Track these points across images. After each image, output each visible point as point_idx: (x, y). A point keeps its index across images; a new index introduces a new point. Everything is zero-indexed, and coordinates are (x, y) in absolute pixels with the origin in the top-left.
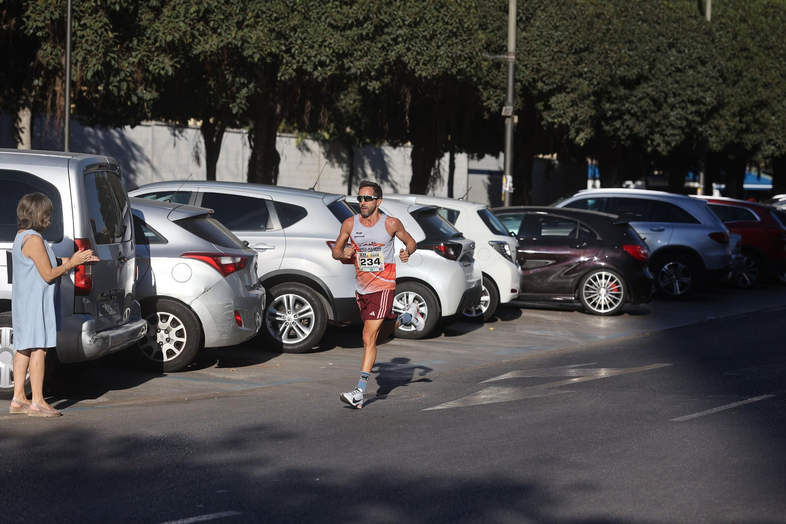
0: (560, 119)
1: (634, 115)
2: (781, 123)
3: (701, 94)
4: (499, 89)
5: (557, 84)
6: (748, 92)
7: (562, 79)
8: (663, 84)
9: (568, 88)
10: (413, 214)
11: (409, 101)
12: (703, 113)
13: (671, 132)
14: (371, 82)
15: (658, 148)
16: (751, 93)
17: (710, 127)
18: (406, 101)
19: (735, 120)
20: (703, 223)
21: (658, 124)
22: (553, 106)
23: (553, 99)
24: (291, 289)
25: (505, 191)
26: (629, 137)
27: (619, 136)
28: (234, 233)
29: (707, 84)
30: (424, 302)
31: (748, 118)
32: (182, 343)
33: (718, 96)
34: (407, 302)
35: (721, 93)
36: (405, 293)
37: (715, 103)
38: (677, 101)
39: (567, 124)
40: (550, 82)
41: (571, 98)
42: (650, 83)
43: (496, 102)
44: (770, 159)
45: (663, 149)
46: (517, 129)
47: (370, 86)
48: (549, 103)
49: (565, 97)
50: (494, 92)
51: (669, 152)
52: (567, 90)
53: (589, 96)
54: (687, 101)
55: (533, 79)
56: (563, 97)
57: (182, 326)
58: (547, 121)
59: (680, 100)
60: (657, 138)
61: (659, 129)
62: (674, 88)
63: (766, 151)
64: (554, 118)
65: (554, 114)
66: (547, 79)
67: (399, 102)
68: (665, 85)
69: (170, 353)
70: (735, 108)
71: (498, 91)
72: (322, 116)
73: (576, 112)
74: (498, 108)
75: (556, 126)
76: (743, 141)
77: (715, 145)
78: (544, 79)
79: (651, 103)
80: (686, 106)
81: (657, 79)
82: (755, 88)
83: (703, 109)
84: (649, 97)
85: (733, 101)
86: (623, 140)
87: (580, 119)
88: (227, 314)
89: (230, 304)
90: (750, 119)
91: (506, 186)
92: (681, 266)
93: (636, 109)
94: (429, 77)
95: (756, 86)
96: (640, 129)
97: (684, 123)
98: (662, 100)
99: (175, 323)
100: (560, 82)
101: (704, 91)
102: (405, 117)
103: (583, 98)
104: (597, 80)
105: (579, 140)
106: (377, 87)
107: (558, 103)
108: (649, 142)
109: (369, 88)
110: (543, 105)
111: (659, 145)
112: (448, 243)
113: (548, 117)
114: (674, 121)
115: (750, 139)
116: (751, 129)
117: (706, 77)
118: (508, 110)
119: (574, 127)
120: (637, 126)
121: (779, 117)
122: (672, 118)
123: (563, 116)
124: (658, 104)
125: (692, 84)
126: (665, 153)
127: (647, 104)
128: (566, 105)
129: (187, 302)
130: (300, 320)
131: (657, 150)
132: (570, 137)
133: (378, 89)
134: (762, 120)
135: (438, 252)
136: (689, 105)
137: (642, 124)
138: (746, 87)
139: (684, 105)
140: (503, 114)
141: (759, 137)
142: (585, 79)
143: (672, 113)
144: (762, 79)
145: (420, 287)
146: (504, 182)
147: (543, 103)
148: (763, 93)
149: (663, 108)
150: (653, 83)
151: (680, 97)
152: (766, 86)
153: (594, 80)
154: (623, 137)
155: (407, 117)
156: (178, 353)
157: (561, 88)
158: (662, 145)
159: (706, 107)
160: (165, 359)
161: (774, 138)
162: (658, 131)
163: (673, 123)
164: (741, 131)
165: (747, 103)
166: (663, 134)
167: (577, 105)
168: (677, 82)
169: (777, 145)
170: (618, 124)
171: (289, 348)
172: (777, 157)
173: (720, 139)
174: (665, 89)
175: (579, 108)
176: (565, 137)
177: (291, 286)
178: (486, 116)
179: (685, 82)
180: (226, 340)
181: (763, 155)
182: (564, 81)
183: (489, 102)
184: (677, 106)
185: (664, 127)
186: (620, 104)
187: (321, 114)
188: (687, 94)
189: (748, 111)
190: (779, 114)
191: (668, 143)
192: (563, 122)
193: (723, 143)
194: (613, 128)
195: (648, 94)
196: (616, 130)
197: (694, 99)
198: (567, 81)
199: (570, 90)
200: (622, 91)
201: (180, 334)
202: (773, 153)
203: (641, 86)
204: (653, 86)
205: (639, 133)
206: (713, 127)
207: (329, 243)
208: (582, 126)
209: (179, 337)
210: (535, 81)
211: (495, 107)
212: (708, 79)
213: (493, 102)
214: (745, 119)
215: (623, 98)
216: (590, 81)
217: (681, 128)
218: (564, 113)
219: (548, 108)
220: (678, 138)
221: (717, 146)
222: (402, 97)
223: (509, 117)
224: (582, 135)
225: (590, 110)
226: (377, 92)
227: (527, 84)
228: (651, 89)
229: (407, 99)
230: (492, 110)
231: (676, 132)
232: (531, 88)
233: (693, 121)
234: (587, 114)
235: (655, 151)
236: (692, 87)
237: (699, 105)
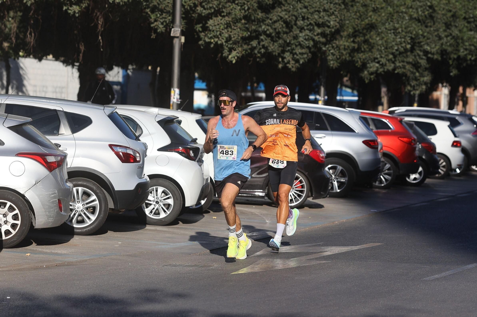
0: (216, 40)
1: (269, 36)
2: (385, 44)
3: (326, 18)
4: (165, 13)
5: (214, 9)
6: (361, 16)
7: (219, 5)
8: (294, 9)
9: (223, 12)
10: (159, 122)
11: (101, 23)
12: (328, 34)
13: (300, 51)
14: (71, 6)
15: (288, 65)
16: (362, 17)
17: (333, 47)
18: (99, 23)
19: (349, 41)
20: (357, 132)
21: (289, 44)
22: (211, 28)
23: (211, 22)
24: (80, 183)
25: (173, 102)
26: (263, 55)
27: (256, 54)
28: (48, 137)
29: (331, 9)
30: (171, 195)
31: (359, 39)
32: (17, 224)
33: (341, 20)
34: (157, 195)
35: (343, 17)
36: (154, 187)
37: (338, 26)
38: (305, 24)
39: (222, 45)
40: (208, 7)
41: (226, 21)
42: (283, 8)
43: (162, 24)
44: (375, 75)
45: (292, 66)
46: (184, 48)
47: (71, 10)
48: (207, 25)
49: (221, 20)
50: (160, 15)
51: (298, 68)
52: (223, 14)
53: (241, 19)
54: (314, 24)
55: (194, 4)
56: (220, 20)
57: (17, 211)
58: (205, 41)
59: (308, 23)
60: (288, 56)
61: (289, 48)
62: (303, 12)
63: (371, 68)
64: (211, 38)
65: (211, 35)
66: (206, 4)
67: (92, 25)
68: (295, 10)
69: (8, 232)
70: (350, 30)
71: (164, 14)
72: (29, 36)
73: (231, 34)
74: (164, 29)
75: (212, 46)
76: (354, 59)
77: (332, 62)
78: (204, 4)
79: (284, 25)
80: (313, 28)
81: (289, 4)
82: (366, 13)
83: (328, 30)
84: (282, 20)
85: (348, 24)
86: (258, 57)
87: (233, 39)
88: (53, 202)
89: (55, 193)
90: (361, 40)
91: (174, 98)
92: (340, 168)
93: (271, 31)
94: (121, 3)
95: (366, 11)
96: (274, 48)
97: (312, 43)
98: (293, 22)
99: (11, 209)
100: (217, 7)
101: (329, 16)
102: (99, 37)
103: (236, 21)
104: (248, 6)
105: (232, 58)
106: (77, 11)
107: (215, 26)
108: (280, 60)
109: (69, 11)
110: (201, 27)
111: (289, 62)
112: (189, 147)
113: (205, 38)
114: (302, 41)
115: (360, 57)
116: (361, 48)
117: (331, 3)
118: (176, 31)
119: (227, 46)
120: (271, 45)
121: (383, 38)
122: (301, 39)
123: (219, 36)
124: (290, 26)
125: (319, 10)
126: (294, 69)
127: (281, 26)
128: (222, 27)
129: (22, 192)
130: (87, 209)
131: (288, 67)
132: (224, 55)
133: (78, 13)
134: (370, 40)
135: (181, 153)
136: (316, 28)
137: (276, 44)
138: (359, 11)
139: (312, 27)
140: (172, 35)
141: (367, 55)
142: (237, 4)
143: (301, 35)
144: (372, 4)
145: (167, 183)
146: (172, 94)
147: (201, 25)
148: (373, 17)
149: (293, 30)
150: (285, 8)
151: (308, 21)
152: (375, 10)
153: (245, 6)
154: (259, 55)
155: (100, 38)
156: (14, 232)
157: (218, 13)
158: (292, 62)
159: (330, 30)
160: (4, 237)
161: (378, 56)
162: (289, 50)
163: (302, 43)
164: (354, 50)
165: (359, 25)
166: (292, 53)
167: (231, 27)
168: (306, 7)
169: (381, 63)
170: (254, 43)
171: (78, 231)
172: (380, 73)
173: (337, 57)
174: (295, 13)
175: (232, 30)
176: (220, 55)
177: (80, 180)
178: (153, 36)
179: (313, 8)
180: (52, 222)
181: (368, 71)
182: (221, 6)
183: (155, 23)
184: (305, 28)
185: (294, 46)
186: (258, 26)
187: (28, 34)
188: (315, 18)
189: (360, 33)
190: (383, 35)
191: (297, 61)
192: (219, 42)
193: (339, 61)
194: (250, 47)
195: (281, 18)
196: (253, 49)
197: (320, 23)
198: (223, 6)
199: (225, 14)
200: (260, 15)
201: (15, 217)
202: (377, 70)
203: (275, 10)
204: (285, 10)
205: (273, 51)
206: (335, 47)
207: (111, 146)
208: (234, 46)
209: (15, 220)
210: (195, 6)
211: (161, 28)
212: (332, 5)
213: (160, 23)
214: (358, 39)
215: (261, 20)
216: (241, 6)
217: (308, 47)
218: (220, 34)
219: (205, 29)
220: (305, 56)
221: (333, 64)
222: (95, 20)
223: (177, 37)
224: (234, 53)
225: (241, 32)
226: (77, 15)
227: (189, 8)
228: (284, 13)
229: (99, 22)
230: (158, 31)
231: (303, 51)
232: (191, 12)
233: (320, 42)
234: (239, 36)
235: (285, 68)
236: (319, 12)
237: (324, 27)
